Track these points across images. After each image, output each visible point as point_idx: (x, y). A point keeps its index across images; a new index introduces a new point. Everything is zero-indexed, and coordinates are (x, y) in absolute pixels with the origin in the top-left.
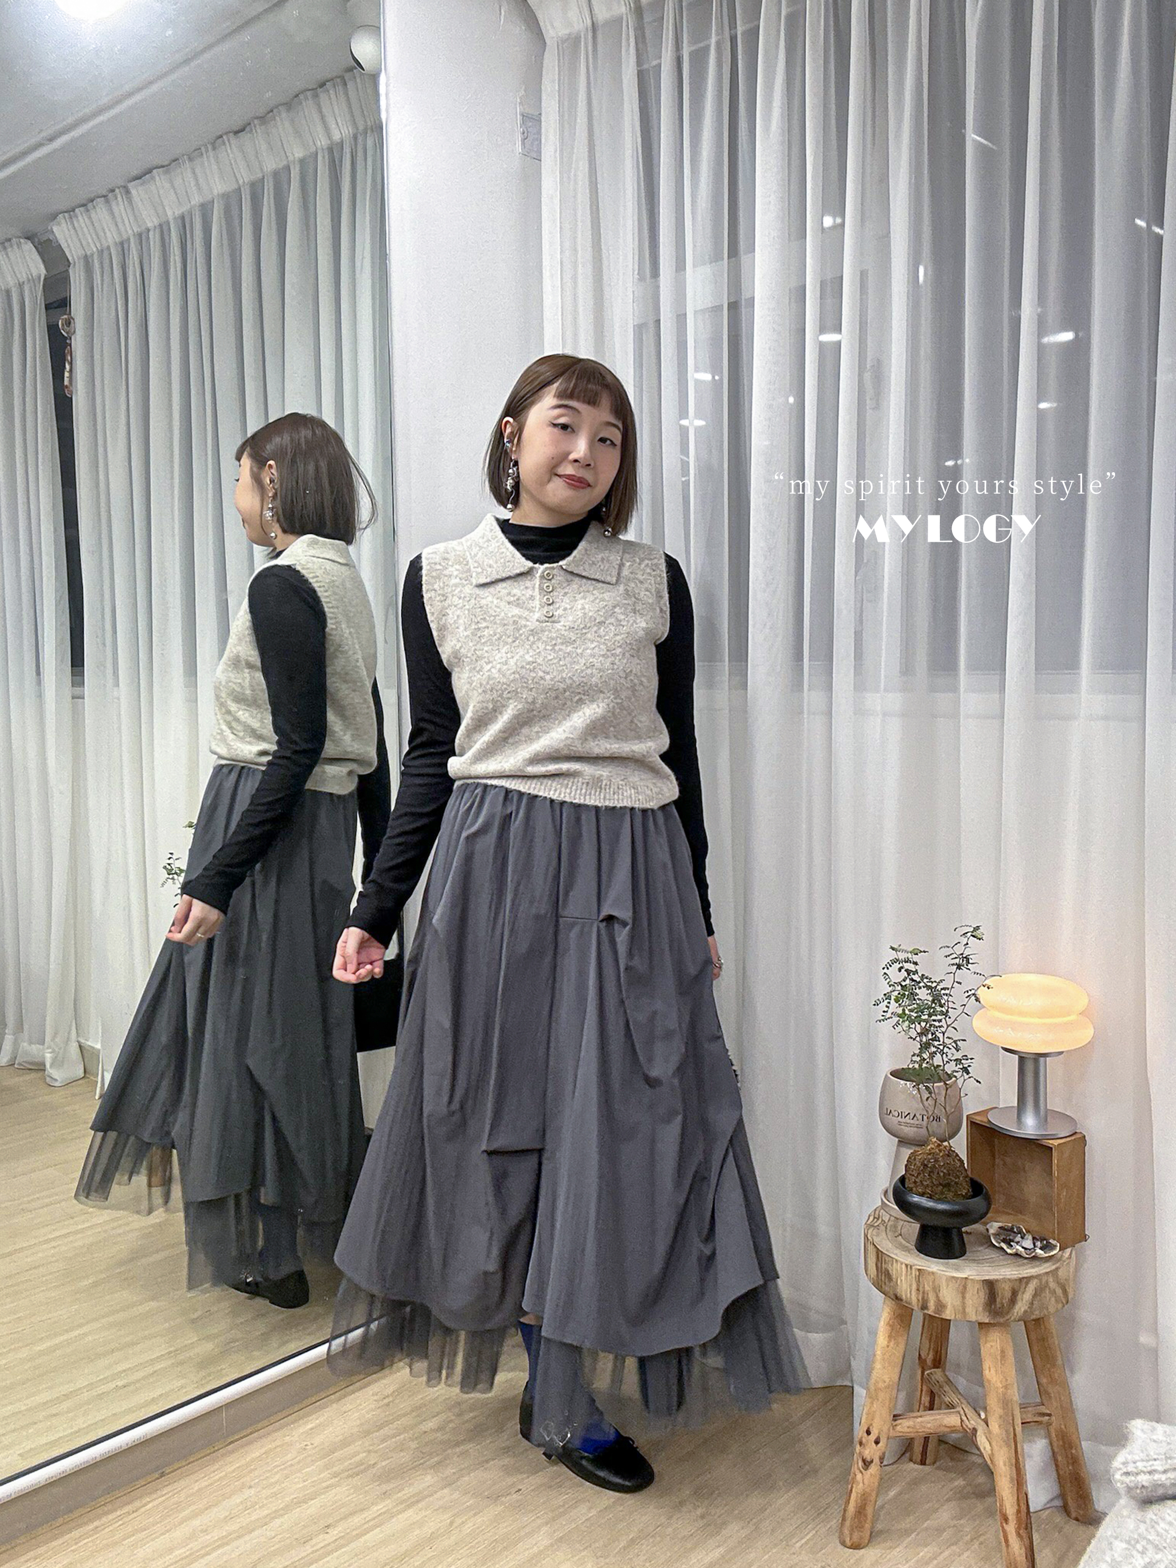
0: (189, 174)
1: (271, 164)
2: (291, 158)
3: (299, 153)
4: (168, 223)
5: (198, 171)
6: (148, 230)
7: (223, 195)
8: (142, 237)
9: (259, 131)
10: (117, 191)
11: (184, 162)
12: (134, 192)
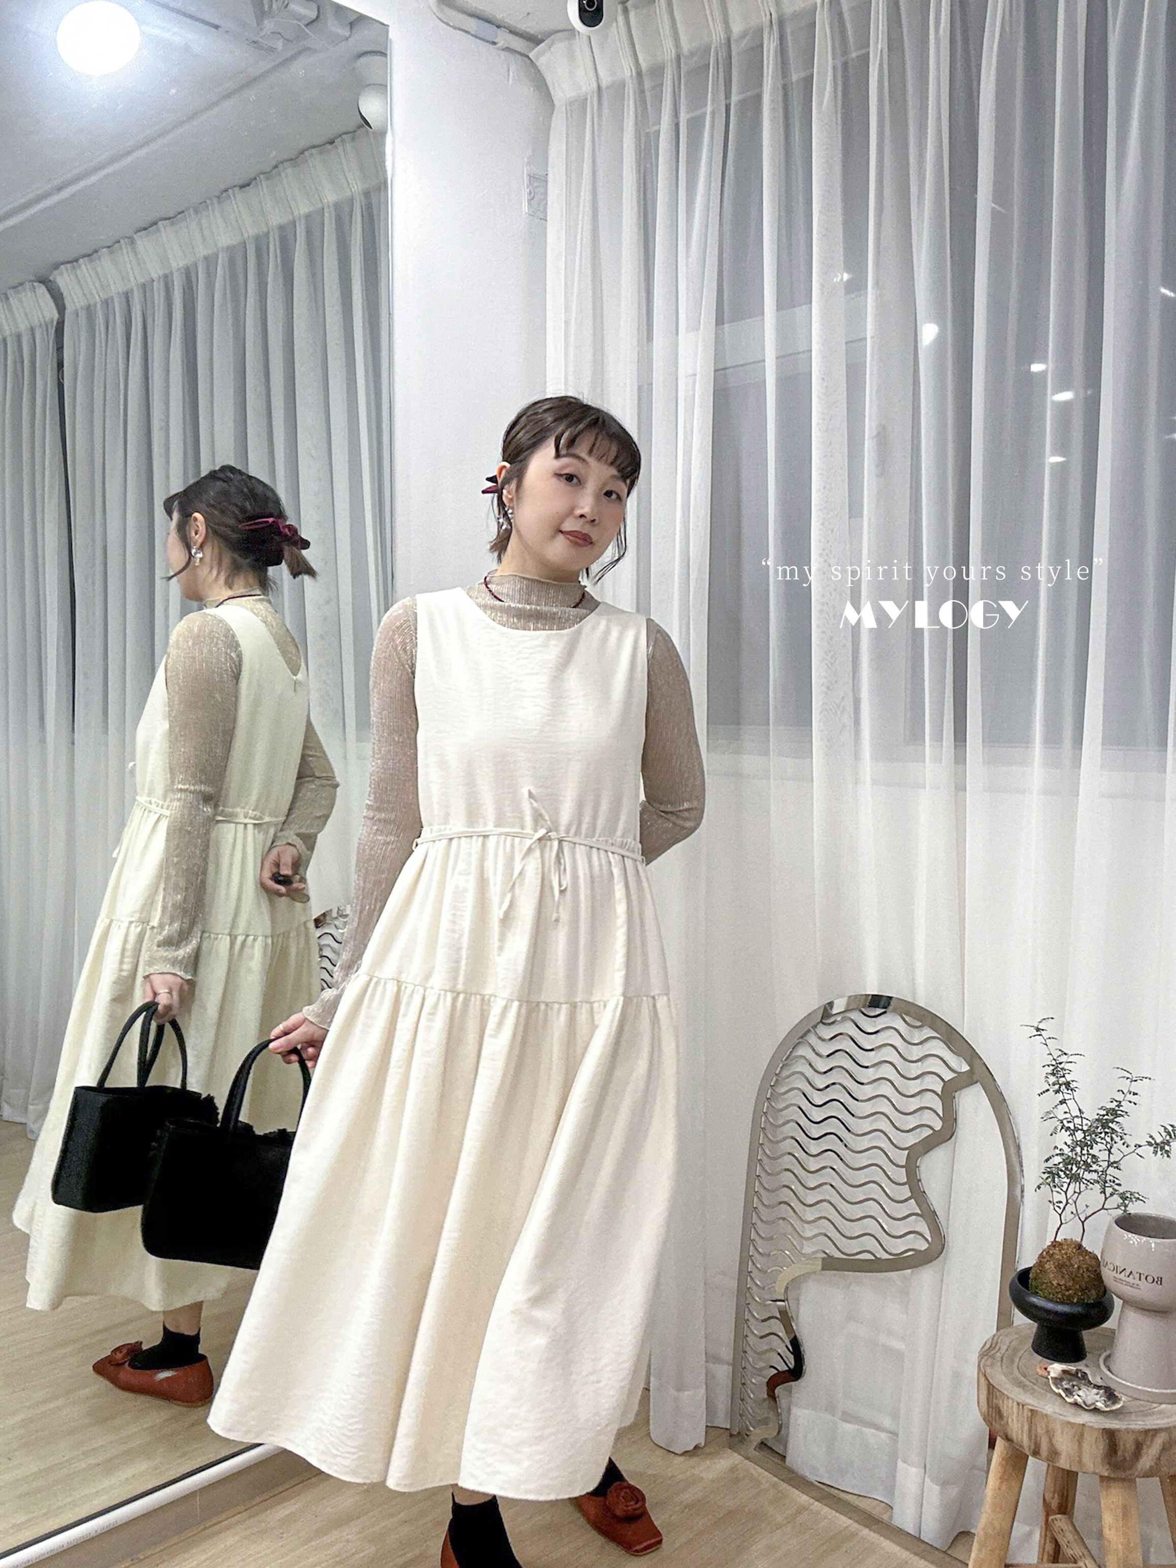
0: (193, 225)
1: (276, 218)
2: (296, 213)
3: (304, 209)
4: (172, 273)
5: (203, 221)
6: (153, 281)
7: (228, 248)
8: (145, 288)
9: (264, 186)
10: (122, 241)
11: (190, 215)
12: (139, 242)
